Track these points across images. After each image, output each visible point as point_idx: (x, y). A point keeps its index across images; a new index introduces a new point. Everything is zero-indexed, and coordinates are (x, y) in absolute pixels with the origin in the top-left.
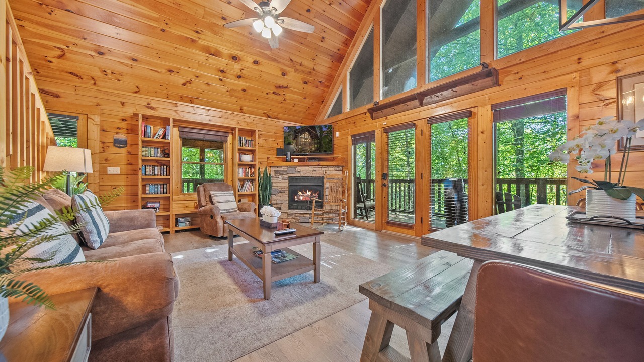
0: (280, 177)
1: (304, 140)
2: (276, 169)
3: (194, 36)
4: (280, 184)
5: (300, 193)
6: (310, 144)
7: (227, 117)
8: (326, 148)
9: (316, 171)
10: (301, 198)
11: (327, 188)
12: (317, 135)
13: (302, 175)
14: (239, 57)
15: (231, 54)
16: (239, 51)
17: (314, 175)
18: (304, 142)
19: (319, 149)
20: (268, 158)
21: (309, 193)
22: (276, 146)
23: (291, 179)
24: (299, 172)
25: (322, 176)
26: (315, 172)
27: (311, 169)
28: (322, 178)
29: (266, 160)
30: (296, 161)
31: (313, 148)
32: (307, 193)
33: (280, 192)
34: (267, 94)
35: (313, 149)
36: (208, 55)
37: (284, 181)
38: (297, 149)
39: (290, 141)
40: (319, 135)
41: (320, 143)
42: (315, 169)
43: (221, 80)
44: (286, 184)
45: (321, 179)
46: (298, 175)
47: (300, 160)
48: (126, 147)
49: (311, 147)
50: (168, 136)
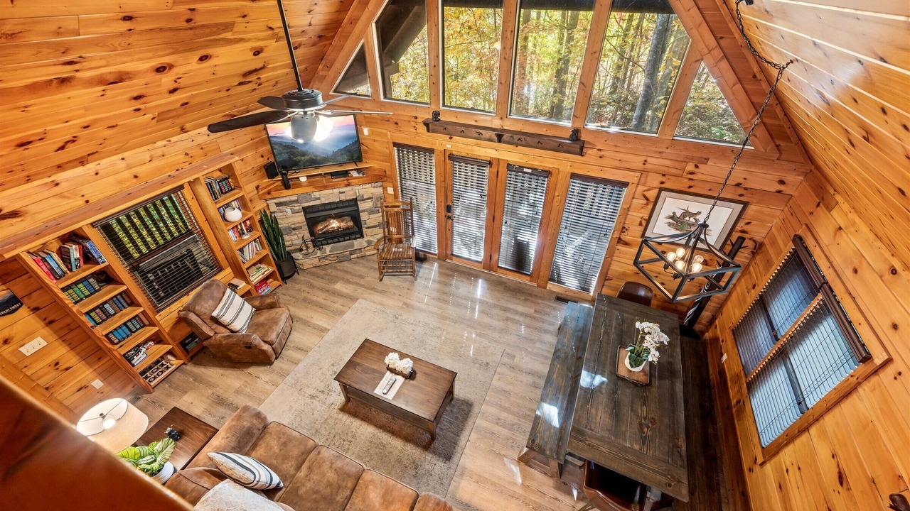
0: (288, 210)
2: (277, 201)
3: (66, 71)
4: (291, 220)
7: (161, 154)
9: (344, 192)
11: (364, 211)
13: (324, 201)
14: (167, 63)
15: (152, 67)
16: (168, 55)
17: (343, 198)
20: (257, 188)
22: (262, 162)
23: (306, 210)
24: (319, 199)
25: (355, 197)
26: (343, 194)
27: (336, 190)
28: (355, 200)
29: (256, 192)
33: (294, 229)
34: (228, 90)
36: (103, 88)
37: (296, 214)
42: (342, 190)
43: (138, 110)
44: (300, 218)
45: (354, 202)
46: (318, 202)
48: (22, 304)
50: (100, 257)
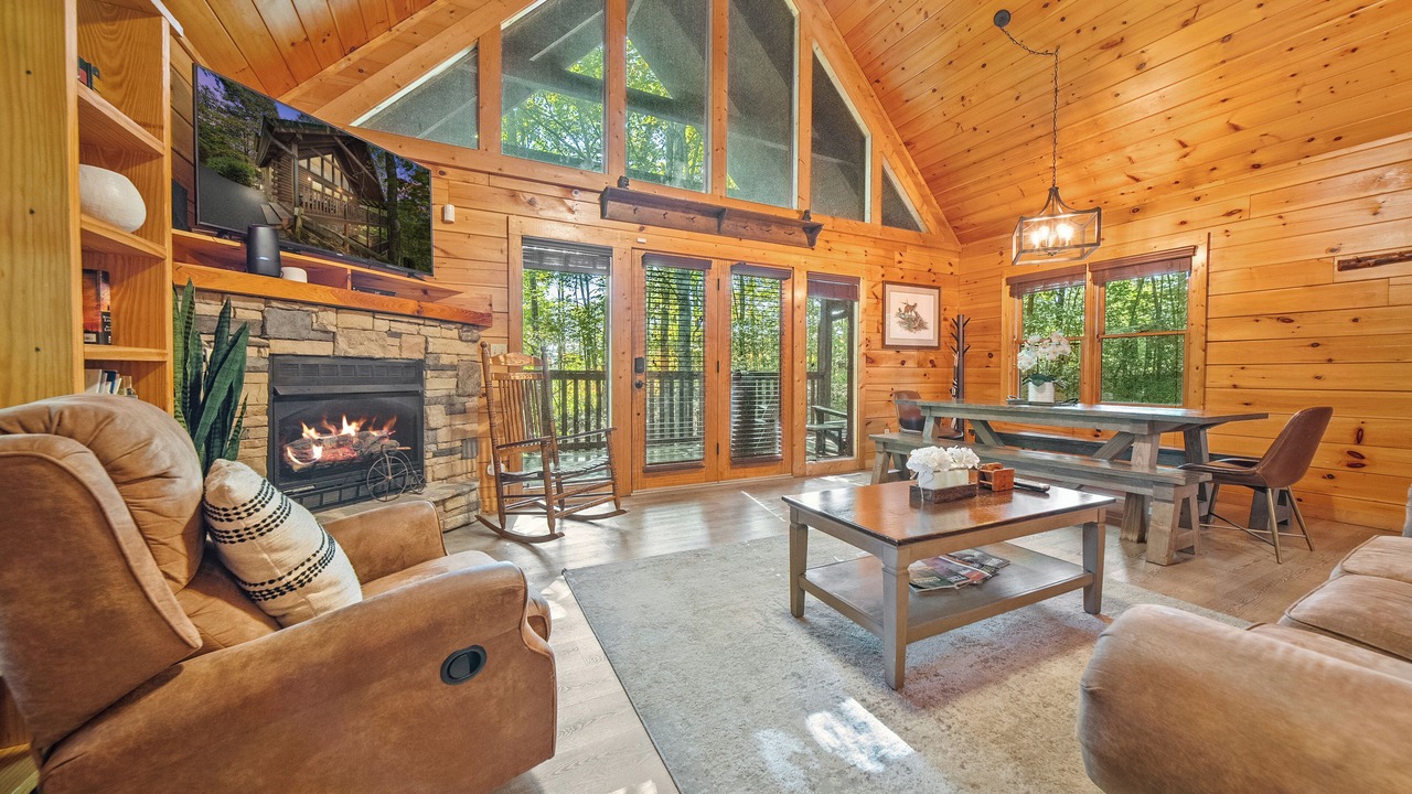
1: (317, 186)
5: (309, 433)
6: (348, 215)
8: (412, 250)
9: (398, 335)
10: (317, 453)
11: (436, 401)
12: (378, 186)
13: (344, 348)
17: (393, 353)
18: (316, 197)
19: (387, 246)
21: (350, 429)
23: (281, 366)
24: (331, 336)
25: (420, 357)
26: (396, 341)
27: (382, 324)
28: (420, 365)
30: (298, 275)
31: (363, 233)
32: (339, 427)
35: (363, 239)
38: (286, 217)
39: (239, 164)
40: (384, 187)
41: (388, 222)
42: (397, 327)
45: (416, 367)
46: (325, 349)
47: (315, 276)
49: (352, 229)
